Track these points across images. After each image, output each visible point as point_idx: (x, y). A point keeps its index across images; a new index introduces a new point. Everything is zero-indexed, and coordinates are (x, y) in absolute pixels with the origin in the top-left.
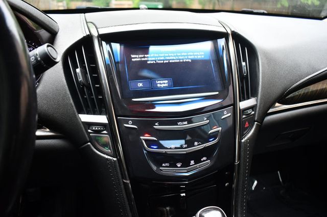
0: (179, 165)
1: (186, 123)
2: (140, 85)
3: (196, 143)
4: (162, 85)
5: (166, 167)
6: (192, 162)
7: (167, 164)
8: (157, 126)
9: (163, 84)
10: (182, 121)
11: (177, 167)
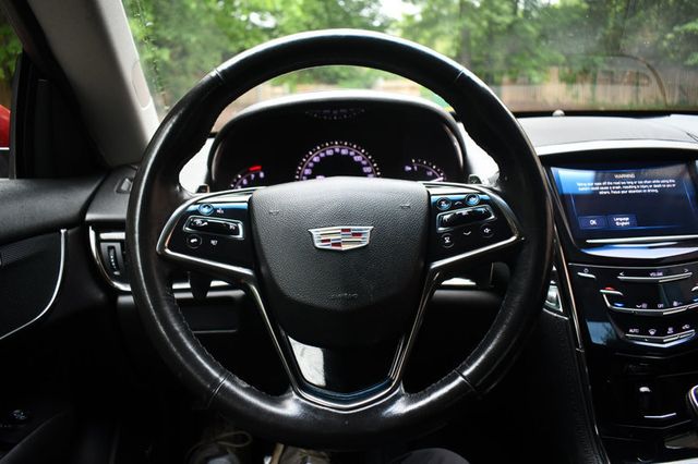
0: (652, 333)
1: (661, 274)
2: (593, 222)
3: (675, 304)
4: (623, 224)
5: (635, 333)
6: (670, 330)
7: (636, 330)
8: (622, 277)
9: (623, 221)
10: (655, 271)
11: (649, 335)
